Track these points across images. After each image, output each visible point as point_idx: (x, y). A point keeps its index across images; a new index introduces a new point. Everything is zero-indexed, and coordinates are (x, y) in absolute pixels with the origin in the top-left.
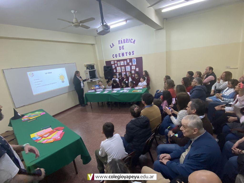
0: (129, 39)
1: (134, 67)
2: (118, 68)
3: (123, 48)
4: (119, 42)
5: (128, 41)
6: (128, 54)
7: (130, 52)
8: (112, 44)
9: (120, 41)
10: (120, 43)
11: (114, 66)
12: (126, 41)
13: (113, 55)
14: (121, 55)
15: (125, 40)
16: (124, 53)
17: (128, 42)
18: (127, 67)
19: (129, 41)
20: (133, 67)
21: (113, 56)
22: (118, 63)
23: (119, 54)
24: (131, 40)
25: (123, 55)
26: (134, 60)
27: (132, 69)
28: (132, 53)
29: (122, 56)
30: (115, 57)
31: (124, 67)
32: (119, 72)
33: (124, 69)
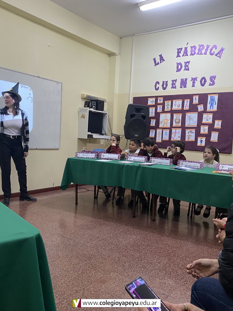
0: (208, 46)
1: (211, 116)
2: (162, 117)
3: (188, 67)
4: (179, 52)
5: (203, 51)
6: (198, 83)
7: (204, 78)
8: (161, 56)
9: (181, 49)
10: (181, 55)
11: (154, 109)
12: (197, 51)
13: (158, 83)
14: (178, 84)
15: (195, 49)
16: (186, 79)
17: (203, 53)
18: (188, 115)
19: (207, 50)
20: (207, 118)
21: (155, 86)
22: (168, 103)
23: (173, 81)
24: (211, 50)
25: (184, 83)
26: (212, 100)
27: (204, 121)
28: (208, 81)
29: (181, 87)
30: (161, 88)
31: (180, 116)
32: (165, 126)
33: (179, 120)
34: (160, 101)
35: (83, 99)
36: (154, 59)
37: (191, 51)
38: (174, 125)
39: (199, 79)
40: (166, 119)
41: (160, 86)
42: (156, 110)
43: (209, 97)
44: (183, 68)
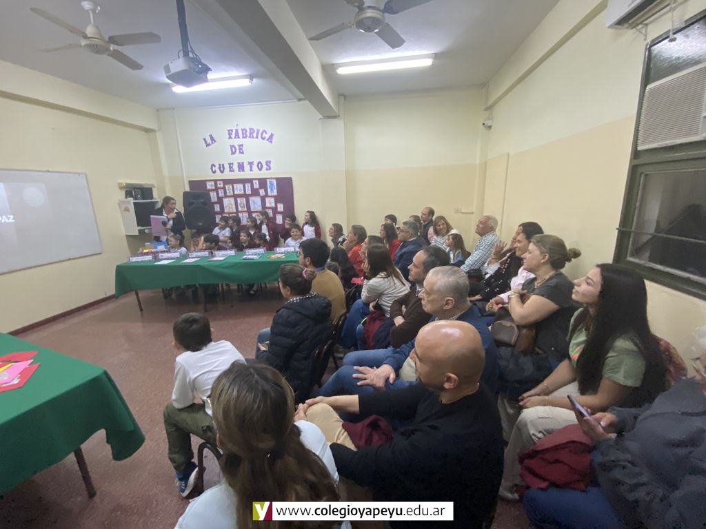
0: (258, 131)
1: (273, 200)
2: (226, 201)
4: (230, 134)
5: (255, 135)
7: (260, 163)
10: (233, 136)
11: (215, 194)
13: (213, 165)
14: (235, 167)
17: (255, 137)
19: (257, 134)
20: (270, 202)
24: (262, 134)
26: (271, 184)
27: (268, 205)
28: (265, 167)
30: (218, 171)
31: (244, 200)
33: (244, 204)
34: (220, 185)
35: (121, 188)
36: (205, 139)
37: (243, 134)
38: (240, 209)
39: (255, 164)
40: (231, 204)
41: (216, 168)
42: (218, 194)
43: (268, 181)
44: (238, 151)
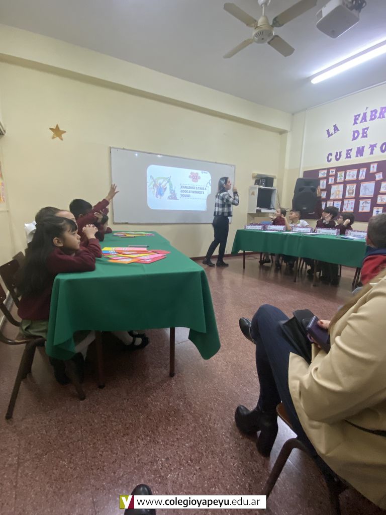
3: (366, 133)
4: (356, 120)
6: (377, 150)
8: (335, 126)
9: (359, 115)
12: (378, 115)
13: (331, 154)
14: (353, 153)
15: (376, 113)
16: (363, 147)
18: (363, 185)
21: (328, 158)
22: (341, 175)
23: (348, 151)
25: (360, 152)
27: (382, 190)
29: (357, 156)
30: (334, 159)
32: (337, 198)
33: (353, 190)
34: (333, 172)
35: (254, 177)
36: (328, 131)
37: (371, 116)
39: (379, 145)
40: (339, 191)
42: (327, 182)
44: (361, 135)
